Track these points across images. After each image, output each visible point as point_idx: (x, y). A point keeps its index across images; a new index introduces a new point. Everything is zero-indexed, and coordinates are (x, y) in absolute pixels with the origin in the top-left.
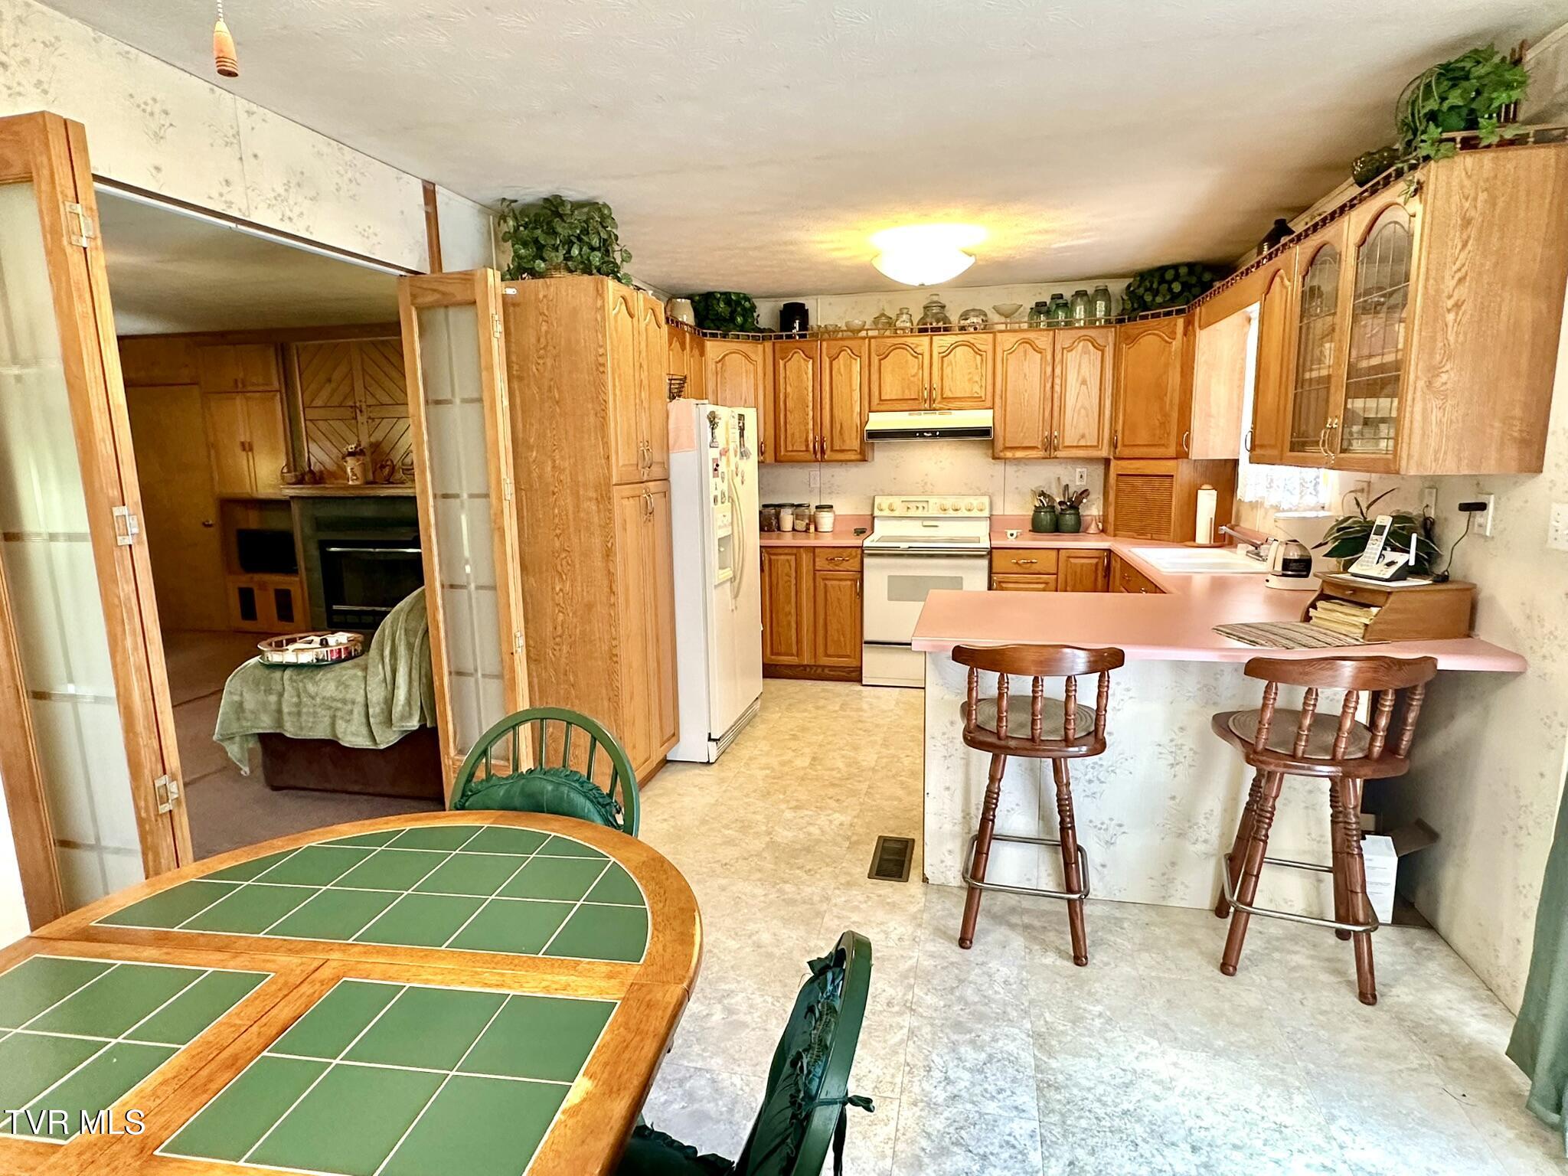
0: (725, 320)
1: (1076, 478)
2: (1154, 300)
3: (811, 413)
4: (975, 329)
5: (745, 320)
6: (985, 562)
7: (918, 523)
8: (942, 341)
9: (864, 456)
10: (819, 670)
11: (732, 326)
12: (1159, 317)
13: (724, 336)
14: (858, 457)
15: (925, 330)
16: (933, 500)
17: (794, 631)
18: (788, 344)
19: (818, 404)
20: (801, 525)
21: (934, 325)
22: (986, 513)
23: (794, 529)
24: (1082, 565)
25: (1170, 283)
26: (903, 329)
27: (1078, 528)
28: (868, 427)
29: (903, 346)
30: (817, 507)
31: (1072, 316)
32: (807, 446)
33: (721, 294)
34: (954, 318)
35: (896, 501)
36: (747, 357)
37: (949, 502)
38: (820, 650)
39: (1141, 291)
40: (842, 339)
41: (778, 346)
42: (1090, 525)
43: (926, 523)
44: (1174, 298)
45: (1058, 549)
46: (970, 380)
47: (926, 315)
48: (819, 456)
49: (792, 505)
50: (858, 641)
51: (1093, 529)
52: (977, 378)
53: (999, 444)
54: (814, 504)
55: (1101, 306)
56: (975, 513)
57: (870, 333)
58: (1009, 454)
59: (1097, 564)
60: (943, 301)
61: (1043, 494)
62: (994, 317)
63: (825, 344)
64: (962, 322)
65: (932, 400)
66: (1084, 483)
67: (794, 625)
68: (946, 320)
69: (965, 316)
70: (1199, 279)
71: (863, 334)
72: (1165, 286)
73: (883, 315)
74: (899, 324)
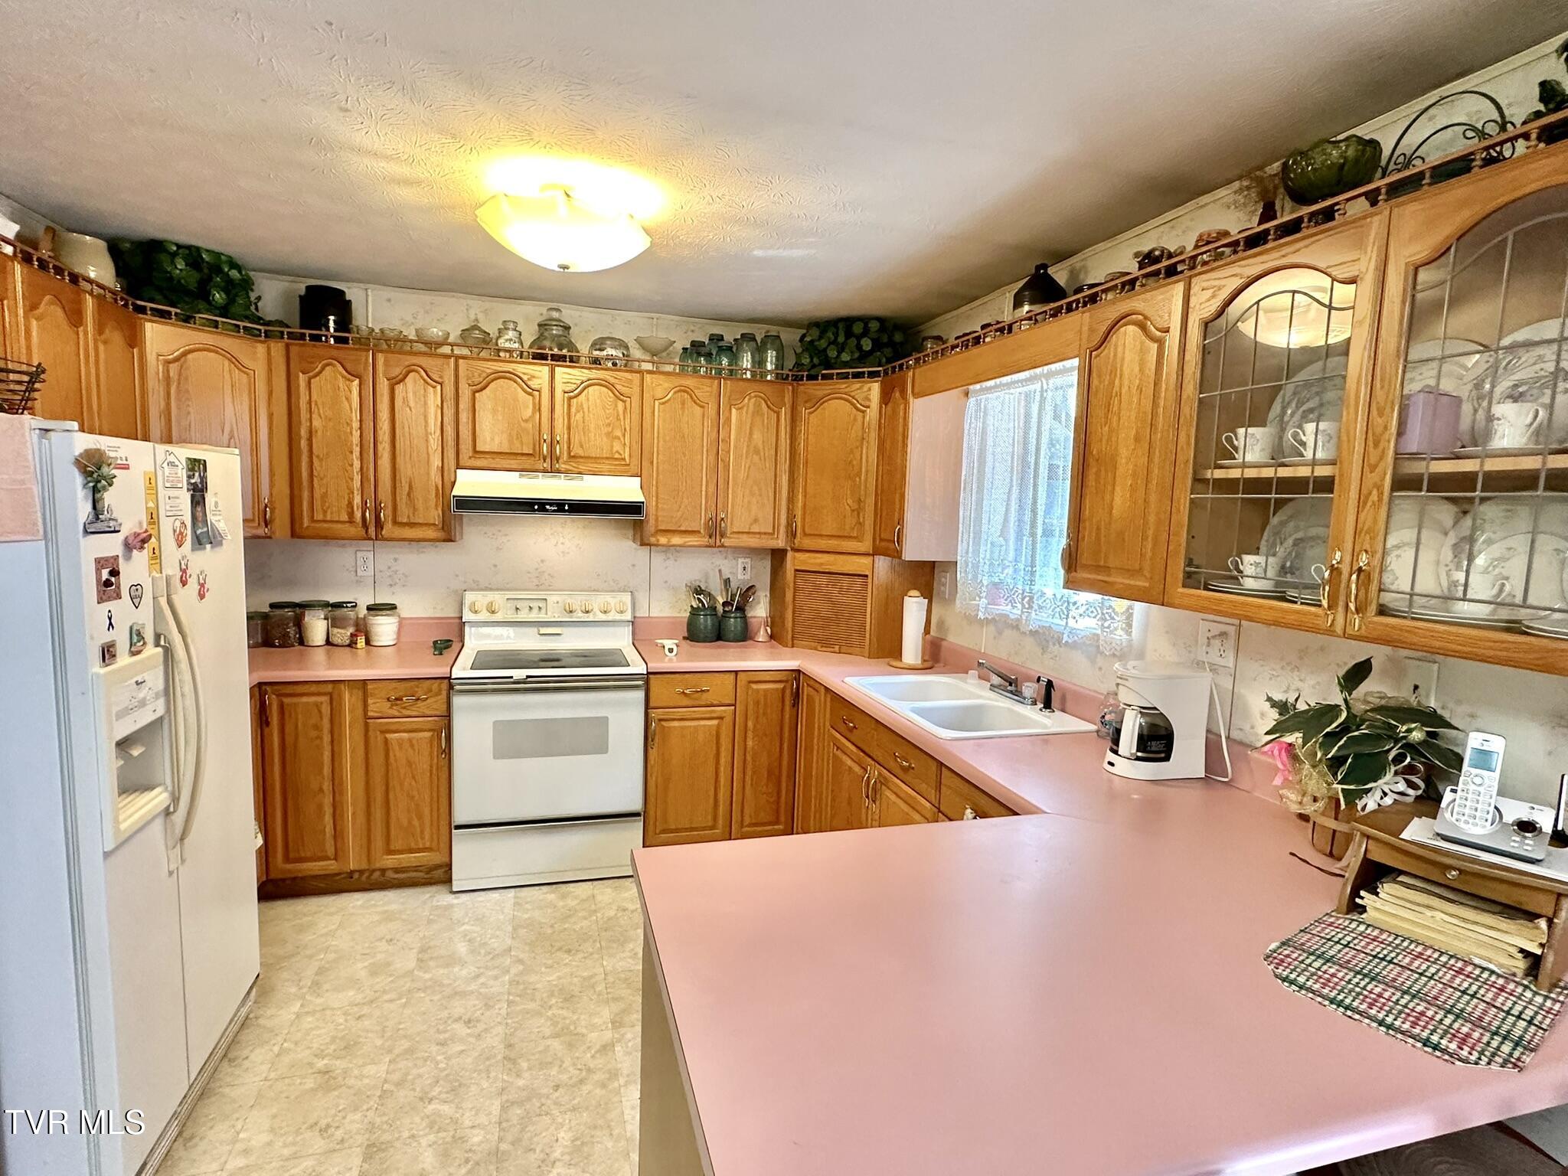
0: (188, 292)
1: (740, 571)
2: (838, 356)
3: (357, 464)
4: (615, 364)
5: (231, 301)
6: (640, 695)
7: (533, 630)
8: (565, 375)
9: (449, 532)
10: (377, 874)
11: (202, 305)
12: (847, 378)
13: (187, 319)
14: (440, 535)
15: (543, 357)
16: (553, 598)
17: (328, 819)
18: (317, 349)
19: (369, 447)
20: (342, 635)
21: (556, 351)
22: (628, 616)
23: (328, 642)
24: (766, 691)
25: (859, 338)
26: (510, 351)
27: (745, 635)
28: (455, 492)
29: (511, 376)
30: (369, 608)
31: (736, 365)
32: (351, 514)
33: (179, 246)
34: (584, 348)
35: (498, 598)
36: (234, 361)
37: (577, 601)
38: (379, 843)
39: (823, 344)
40: (412, 353)
41: (294, 350)
42: (759, 631)
43: (543, 630)
44: (863, 358)
45: (736, 672)
46: (608, 434)
47: (541, 337)
48: (372, 531)
49: (327, 605)
50: (444, 823)
51: (762, 636)
52: (619, 433)
53: (650, 527)
54: (364, 600)
55: (771, 356)
56: (612, 616)
57: (457, 351)
58: (663, 540)
59: (783, 690)
60: (568, 322)
61: (698, 591)
62: (636, 353)
63: (381, 358)
64: (596, 353)
65: (553, 457)
66: (747, 577)
67: (328, 811)
68: (572, 347)
69: (599, 344)
70: (890, 338)
71: (446, 350)
72: (853, 342)
73: (475, 327)
74: (502, 343)
